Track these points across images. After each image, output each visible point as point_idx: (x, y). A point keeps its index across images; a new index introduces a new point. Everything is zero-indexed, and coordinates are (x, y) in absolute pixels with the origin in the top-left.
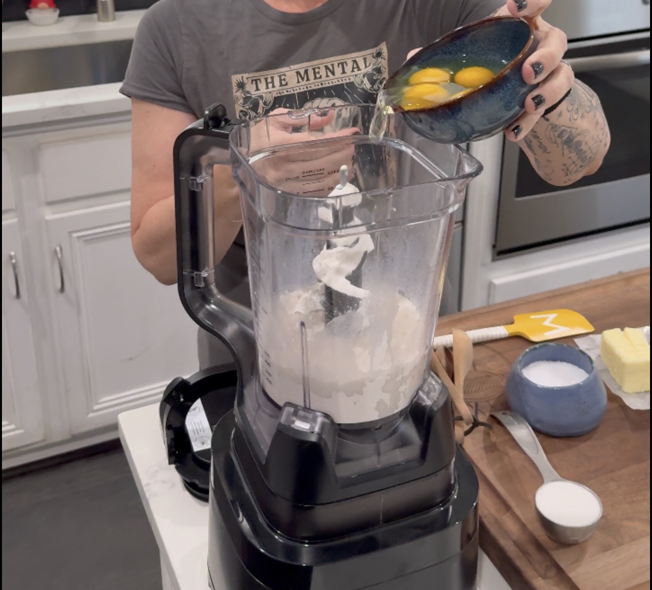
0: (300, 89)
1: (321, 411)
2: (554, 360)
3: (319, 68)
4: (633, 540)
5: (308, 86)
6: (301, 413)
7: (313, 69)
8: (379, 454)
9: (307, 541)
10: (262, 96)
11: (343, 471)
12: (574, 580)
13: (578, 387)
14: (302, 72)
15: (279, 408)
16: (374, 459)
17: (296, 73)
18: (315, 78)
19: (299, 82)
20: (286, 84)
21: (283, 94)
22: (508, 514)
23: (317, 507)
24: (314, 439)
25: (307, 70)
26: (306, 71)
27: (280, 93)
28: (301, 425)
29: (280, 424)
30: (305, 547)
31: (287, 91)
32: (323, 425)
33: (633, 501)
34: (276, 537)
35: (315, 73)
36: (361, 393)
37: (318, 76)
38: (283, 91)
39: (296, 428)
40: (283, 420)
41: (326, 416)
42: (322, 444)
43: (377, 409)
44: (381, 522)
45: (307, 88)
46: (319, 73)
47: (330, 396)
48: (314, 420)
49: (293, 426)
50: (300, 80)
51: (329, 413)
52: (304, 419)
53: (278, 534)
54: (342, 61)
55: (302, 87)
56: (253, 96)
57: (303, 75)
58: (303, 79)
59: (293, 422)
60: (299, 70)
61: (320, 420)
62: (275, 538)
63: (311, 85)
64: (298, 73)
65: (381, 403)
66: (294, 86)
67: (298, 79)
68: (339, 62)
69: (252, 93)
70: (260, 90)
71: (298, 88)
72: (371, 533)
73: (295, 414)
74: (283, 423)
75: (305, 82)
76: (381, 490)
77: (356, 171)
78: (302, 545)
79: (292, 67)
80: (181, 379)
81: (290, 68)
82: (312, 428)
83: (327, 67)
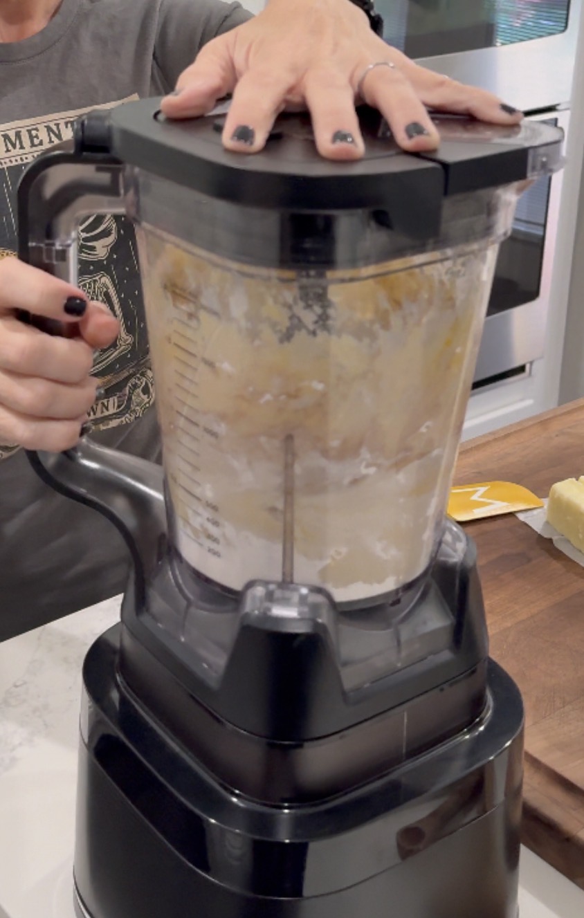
0: (11, 161)
3: (37, 129)
5: (24, 157)
7: (28, 131)
8: (399, 644)
9: (286, 805)
14: (12, 135)
16: (393, 652)
18: (33, 145)
19: (8, 151)
23: (306, 744)
24: (305, 628)
25: (20, 132)
26: (18, 135)
28: (280, 613)
29: (245, 616)
30: (284, 813)
32: (315, 607)
34: (235, 800)
35: (31, 138)
37: (36, 141)
39: (276, 616)
40: (249, 609)
41: (320, 592)
42: (323, 635)
44: (403, 758)
45: (22, 159)
46: (37, 137)
49: (269, 613)
50: (10, 147)
51: (323, 586)
52: (285, 602)
53: (237, 796)
54: (72, 119)
55: (13, 159)
57: (13, 139)
58: (14, 146)
59: (269, 609)
60: (7, 132)
62: (232, 803)
63: (27, 156)
64: (6, 137)
67: (6, 145)
68: (68, 119)
71: (7, 160)
72: (393, 776)
73: (270, 597)
75: (18, 151)
76: (404, 702)
77: (108, 288)
82: (301, 613)
83: (49, 129)
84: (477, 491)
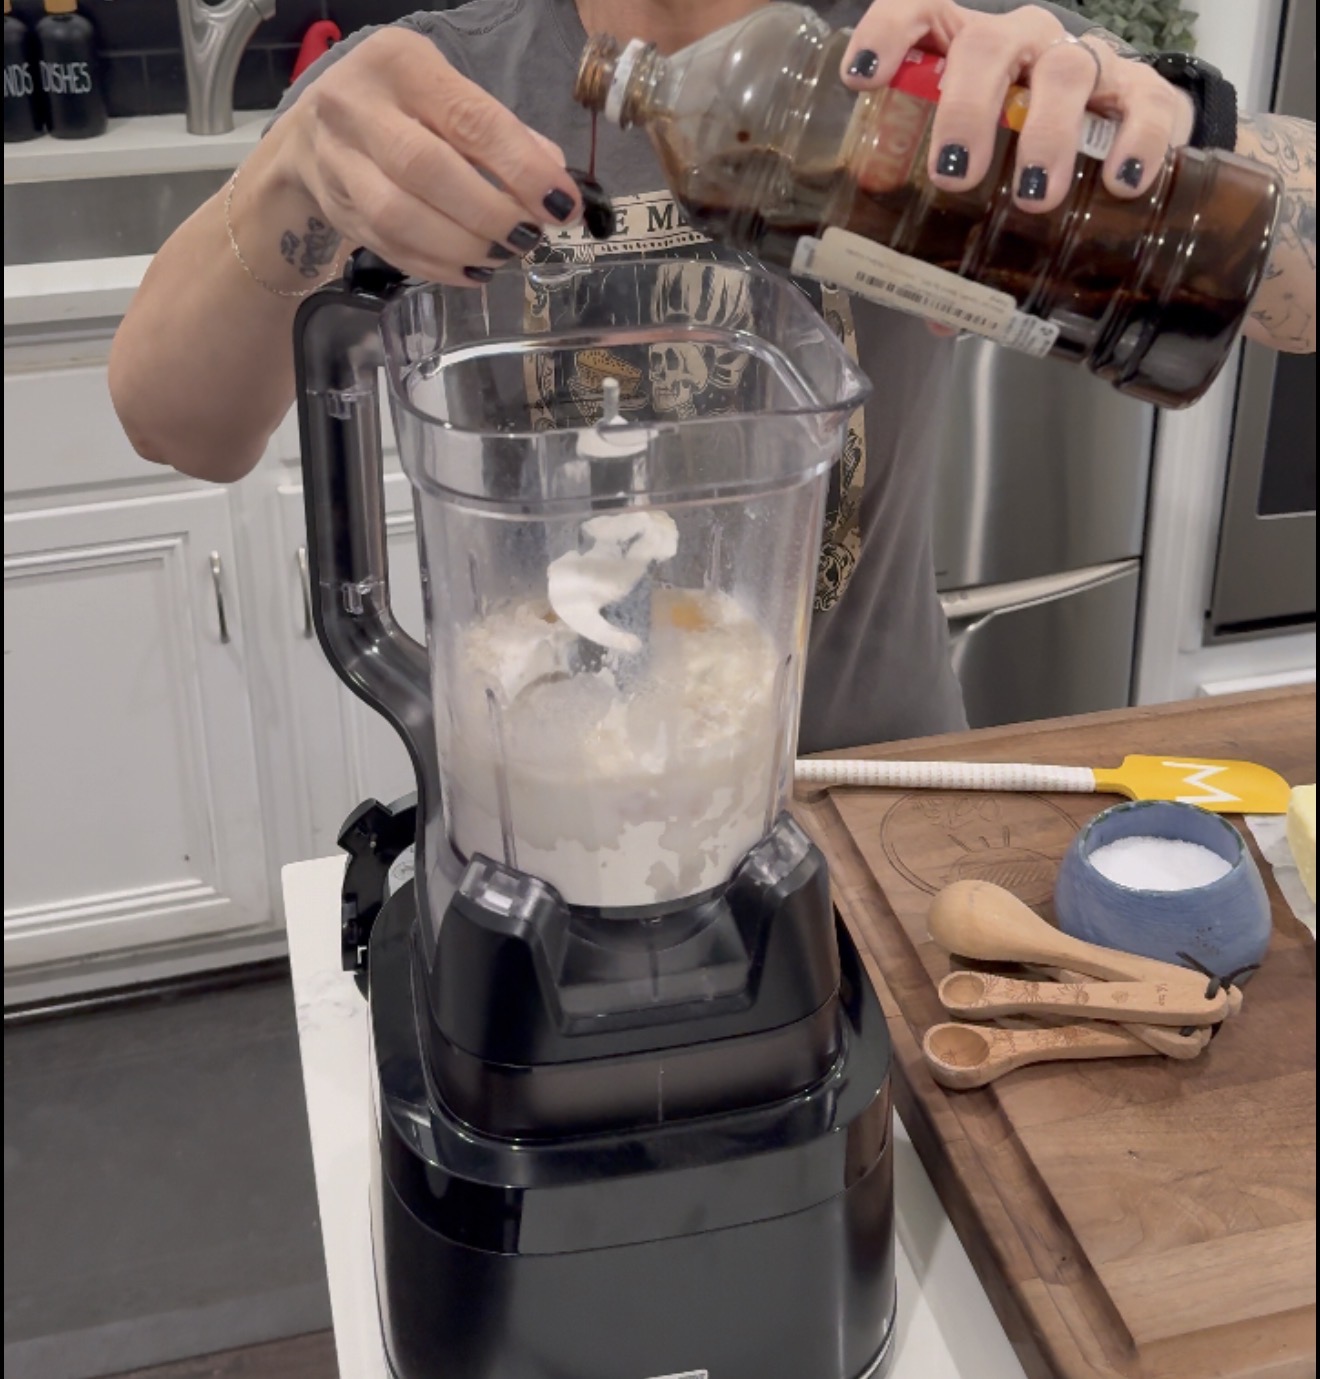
1: (541, 876)
2: (1171, 836)
4: (1263, 1227)
6: (502, 877)
8: (655, 974)
9: (517, 1140)
10: (572, 250)
11: (579, 1002)
12: (1111, 1293)
13: (1199, 893)
14: (661, 208)
15: (463, 860)
16: (648, 983)
17: (647, 212)
18: (682, 224)
19: (651, 229)
20: (625, 231)
21: (615, 252)
22: (1007, 1142)
23: (535, 1070)
24: (518, 931)
25: (673, 205)
26: (670, 208)
27: (609, 249)
28: (496, 901)
29: (457, 894)
30: (514, 1150)
31: (625, 247)
32: (540, 903)
33: (1286, 1146)
35: (683, 216)
36: (616, 847)
38: (617, 245)
39: (485, 906)
40: (465, 888)
41: (549, 888)
42: (533, 944)
43: (649, 882)
44: (660, 1118)
45: (666, 243)
47: (551, 847)
48: (522, 892)
49: (478, 901)
50: (655, 225)
51: (553, 883)
52: (505, 890)
55: (656, 242)
56: (553, 248)
57: (662, 216)
58: (661, 224)
59: (481, 893)
60: (655, 204)
61: (536, 892)
64: (653, 211)
65: (658, 868)
66: (640, 238)
67: (651, 222)
69: (552, 242)
70: (569, 237)
72: (638, 1138)
73: (487, 876)
74: (463, 894)
75: (663, 231)
76: (659, 1049)
78: (505, 1146)
79: (643, 197)
80: (375, 803)
81: (638, 198)
82: (515, 908)
84: (1201, 771)
